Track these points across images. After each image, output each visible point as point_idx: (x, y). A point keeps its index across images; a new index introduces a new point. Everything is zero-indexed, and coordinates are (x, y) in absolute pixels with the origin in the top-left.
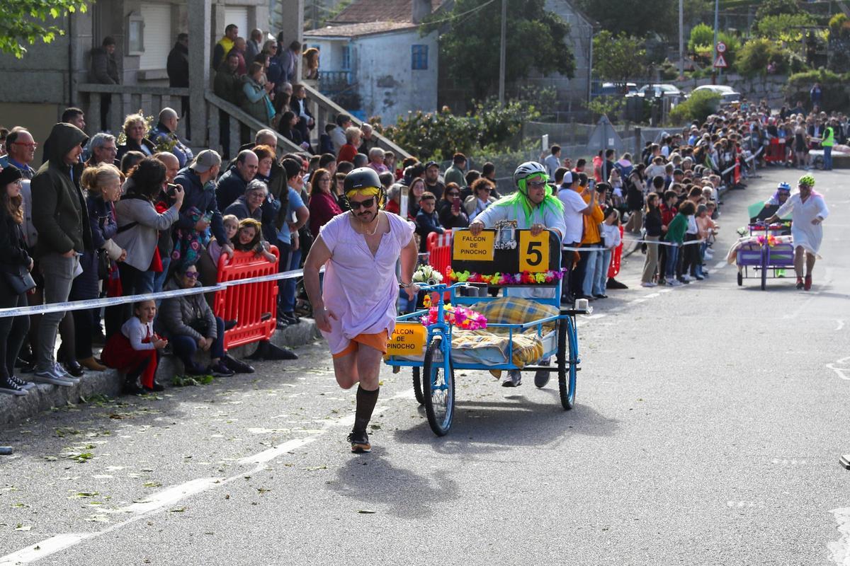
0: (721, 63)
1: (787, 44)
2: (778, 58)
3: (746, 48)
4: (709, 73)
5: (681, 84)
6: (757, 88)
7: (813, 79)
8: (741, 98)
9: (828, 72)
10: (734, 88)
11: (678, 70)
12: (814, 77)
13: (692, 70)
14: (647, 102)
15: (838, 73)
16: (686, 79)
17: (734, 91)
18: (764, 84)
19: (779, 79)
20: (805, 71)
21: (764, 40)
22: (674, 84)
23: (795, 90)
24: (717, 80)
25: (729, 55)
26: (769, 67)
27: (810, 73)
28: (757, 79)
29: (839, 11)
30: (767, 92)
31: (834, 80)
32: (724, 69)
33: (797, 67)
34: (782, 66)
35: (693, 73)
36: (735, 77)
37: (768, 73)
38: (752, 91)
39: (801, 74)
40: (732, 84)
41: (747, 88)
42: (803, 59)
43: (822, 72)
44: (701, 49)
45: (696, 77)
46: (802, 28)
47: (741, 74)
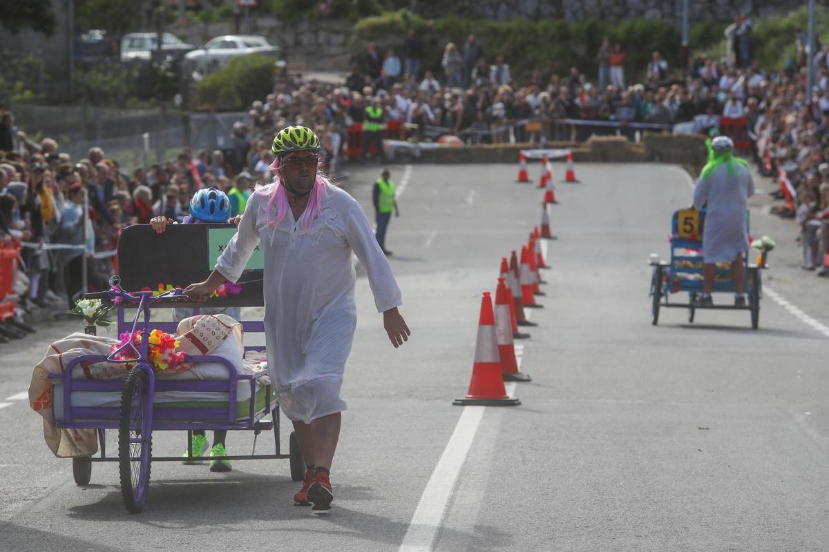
4: (227, 16)
5: (183, 31)
7: (390, 28)
8: (284, 55)
9: (414, 18)
10: (268, 38)
11: (174, 7)
12: (393, 24)
13: (198, 9)
14: (157, 70)
15: (428, 18)
16: (189, 23)
17: (271, 44)
18: (316, 33)
19: (338, 25)
20: (378, 13)
22: (173, 32)
24: (243, 27)
27: (386, 18)
28: (304, 26)
30: (319, 45)
31: (422, 29)
32: (252, 8)
33: (366, 8)
34: (344, 7)
35: (202, 13)
36: (269, 22)
37: (321, 17)
38: (298, 43)
39: (372, 20)
40: (266, 33)
41: (289, 38)
43: (405, 17)
45: (208, 20)
47: (279, 17)
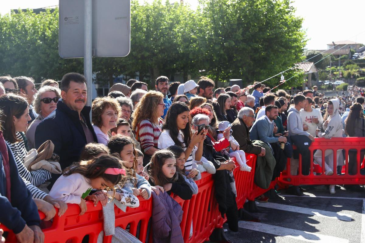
0: (341, 76)
1: (355, 71)
2: (353, 75)
3: (346, 73)
6: (349, 81)
10: (344, 81)
12: (363, 79)
13: (333, 78)
18: (351, 80)
19: (354, 79)
20: (360, 78)
21: (349, 71)
23: (358, 82)
26: (352, 77)
28: (349, 79)
30: (351, 82)
32: (341, 77)
33: (358, 77)
34: (355, 77)
41: (347, 81)
42: (359, 75)
44: (335, 73)
45: (335, 79)
46: (357, 68)
47: (345, 78)
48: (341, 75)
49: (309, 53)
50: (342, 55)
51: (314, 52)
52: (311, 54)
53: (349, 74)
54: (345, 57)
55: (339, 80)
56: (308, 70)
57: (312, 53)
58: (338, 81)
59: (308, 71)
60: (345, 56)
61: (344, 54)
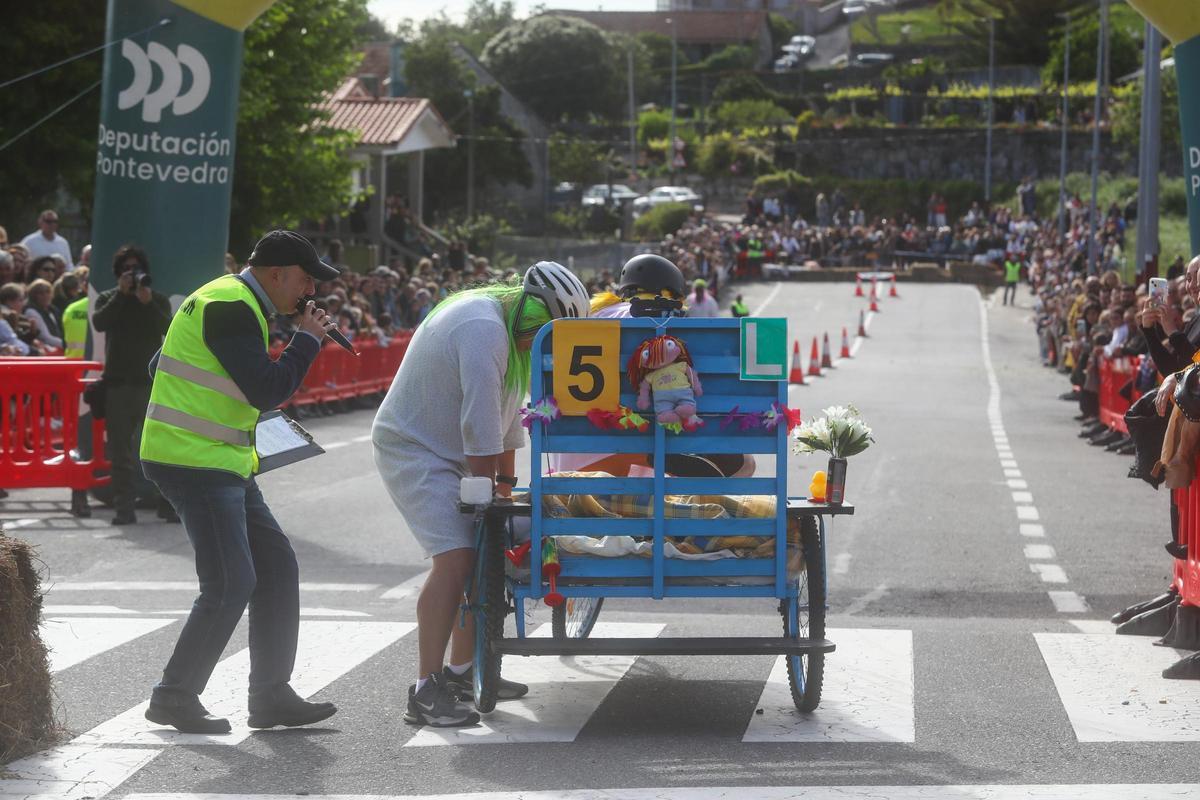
0: (680, 162)
1: (751, 139)
2: (742, 157)
3: (707, 147)
4: (666, 173)
5: (634, 184)
6: (721, 191)
8: (703, 202)
9: (797, 176)
10: (695, 190)
11: (629, 167)
13: (645, 168)
15: (807, 177)
16: (639, 178)
17: (695, 194)
18: (728, 186)
19: (744, 181)
20: (772, 173)
21: (727, 135)
22: (626, 184)
24: (676, 181)
25: (688, 152)
26: (733, 168)
27: (778, 176)
28: (720, 181)
29: (807, 108)
30: (730, 195)
31: (803, 185)
32: (683, 169)
33: (764, 168)
34: (749, 168)
35: (647, 171)
36: (695, 178)
37: (733, 174)
38: (716, 193)
39: (768, 177)
40: (692, 185)
41: (709, 190)
42: (769, 159)
44: (655, 144)
45: (652, 176)
46: (768, 122)
47: (702, 174)
48: (680, 156)
49: (535, 30)
50: (721, 46)
51: (565, 24)
52: (543, 35)
53: (722, 155)
54: (736, 55)
55: (672, 184)
56: (397, 135)
57: (552, 32)
58: (665, 189)
59: (395, 144)
60: (735, 48)
61: (735, 42)
